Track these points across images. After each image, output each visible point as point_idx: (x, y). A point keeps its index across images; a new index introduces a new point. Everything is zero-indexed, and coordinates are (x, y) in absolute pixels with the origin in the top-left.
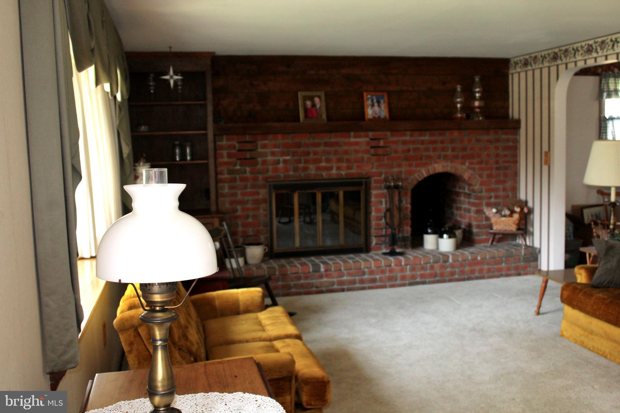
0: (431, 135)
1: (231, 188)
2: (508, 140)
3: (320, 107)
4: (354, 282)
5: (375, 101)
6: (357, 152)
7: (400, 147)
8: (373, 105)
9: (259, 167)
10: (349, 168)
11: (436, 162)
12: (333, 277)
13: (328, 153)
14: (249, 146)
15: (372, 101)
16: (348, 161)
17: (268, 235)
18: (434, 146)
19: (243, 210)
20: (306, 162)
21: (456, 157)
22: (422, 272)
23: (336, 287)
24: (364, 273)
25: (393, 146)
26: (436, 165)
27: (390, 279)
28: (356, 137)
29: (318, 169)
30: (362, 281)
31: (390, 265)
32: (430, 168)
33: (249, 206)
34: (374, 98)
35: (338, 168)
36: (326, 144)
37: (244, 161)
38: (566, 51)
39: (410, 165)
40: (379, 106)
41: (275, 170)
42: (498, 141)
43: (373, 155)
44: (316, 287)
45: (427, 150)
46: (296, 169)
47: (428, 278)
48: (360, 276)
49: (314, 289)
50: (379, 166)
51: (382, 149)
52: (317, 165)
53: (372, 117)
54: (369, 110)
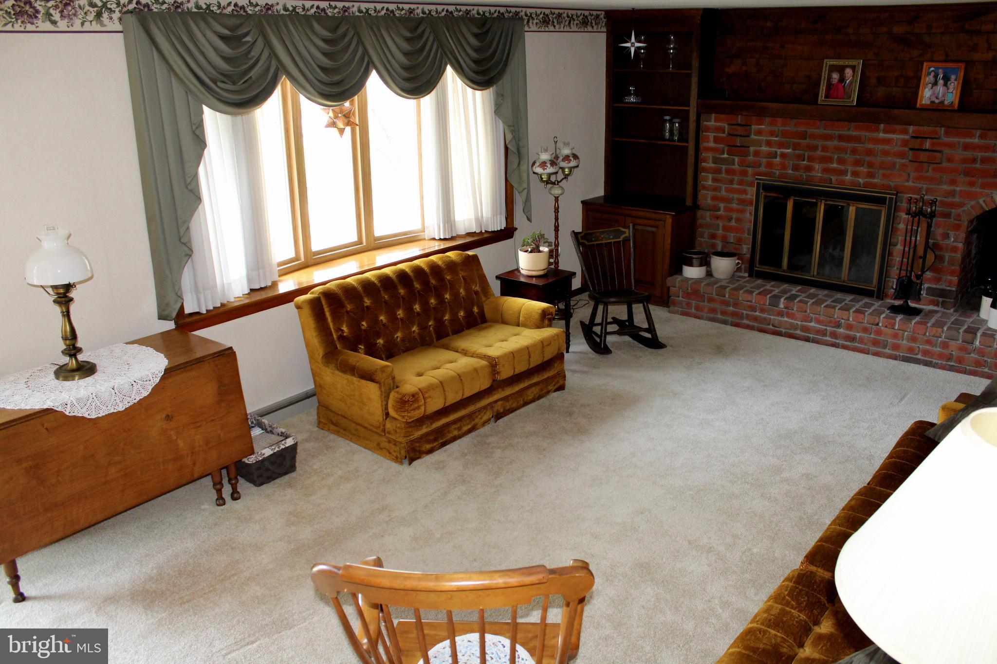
1: (715, 180)
4: (824, 333)
5: (941, 76)
6: (886, 153)
7: (959, 154)
8: (935, 84)
9: (751, 158)
10: (871, 175)
12: (796, 319)
13: (843, 150)
14: (740, 130)
15: (936, 76)
16: (870, 165)
17: (750, 246)
19: (727, 209)
20: (811, 159)
22: (927, 347)
23: (798, 332)
24: (839, 325)
25: (947, 152)
27: (875, 343)
28: (885, 132)
29: (825, 170)
30: (834, 335)
31: (877, 324)
33: (734, 206)
34: (940, 71)
35: (855, 174)
36: (841, 138)
37: (733, 149)
39: (972, 184)
40: (945, 85)
41: (770, 165)
43: (910, 161)
44: (773, 326)
46: (796, 168)
47: (936, 359)
48: (832, 327)
49: (771, 327)
50: (918, 178)
51: (927, 153)
52: (825, 165)
53: (929, 102)
54: (927, 90)
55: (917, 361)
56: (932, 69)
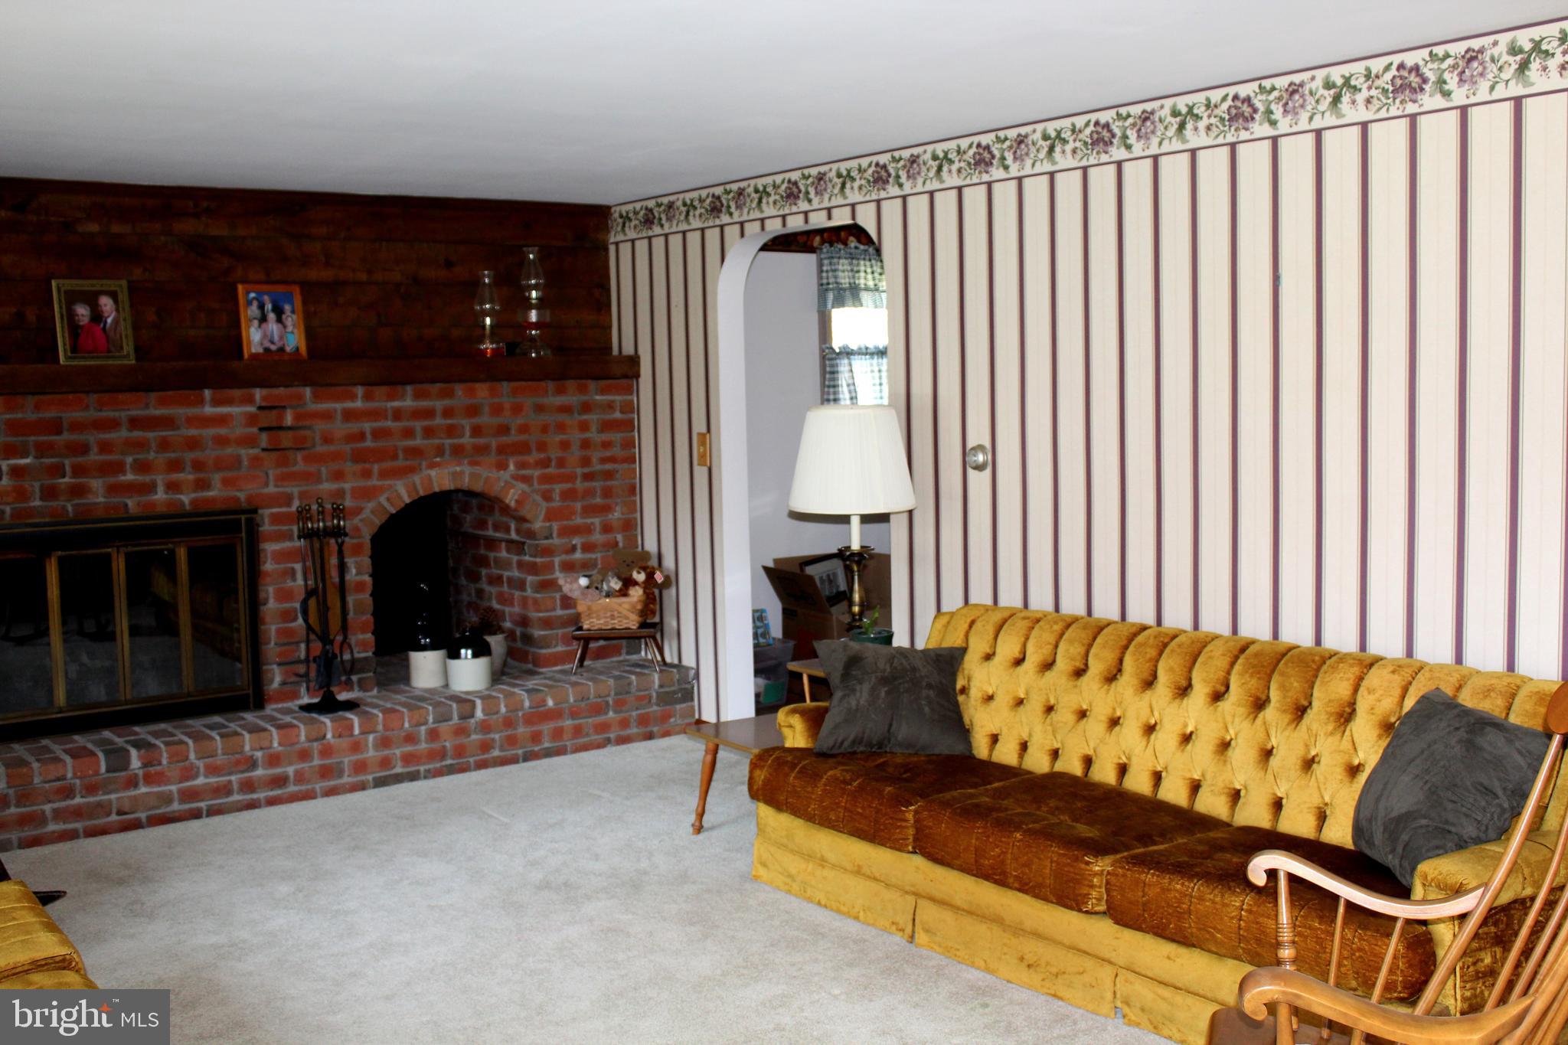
0: (417, 396)
2: (610, 406)
3: (116, 322)
4: (226, 790)
5: (269, 306)
6: (221, 441)
7: (340, 428)
8: (263, 319)
10: (201, 485)
11: (432, 466)
12: (168, 782)
13: (141, 445)
15: (261, 307)
16: (198, 466)
18: (426, 423)
20: (78, 471)
21: (482, 450)
22: (409, 748)
23: (176, 806)
24: (253, 764)
25: (320, 426)
26: (433, 473)
27: (326, 772)
28: (216, 402)
29: (113, 489)
30: (248, 786)
31: (323, 738)
32: (417, 479)
34: (266, 298)
35: (173, 487)
36: (135, 423)
38: (741, 192)
39: (367, 474)
40: (279, 320)
42: (586, 408)
43: (264, 450)
44: (120, 813)
45: (409, 433)
46: (48, 493)
47: (424, 764)
48: (242, 772)
49: (114, 817)
50: (282, 479)
51: (290, 434)
52: (112, 480)
53: (261, 350)
54: (252, 330)
55: (398, 779)
56: (252, 295)
